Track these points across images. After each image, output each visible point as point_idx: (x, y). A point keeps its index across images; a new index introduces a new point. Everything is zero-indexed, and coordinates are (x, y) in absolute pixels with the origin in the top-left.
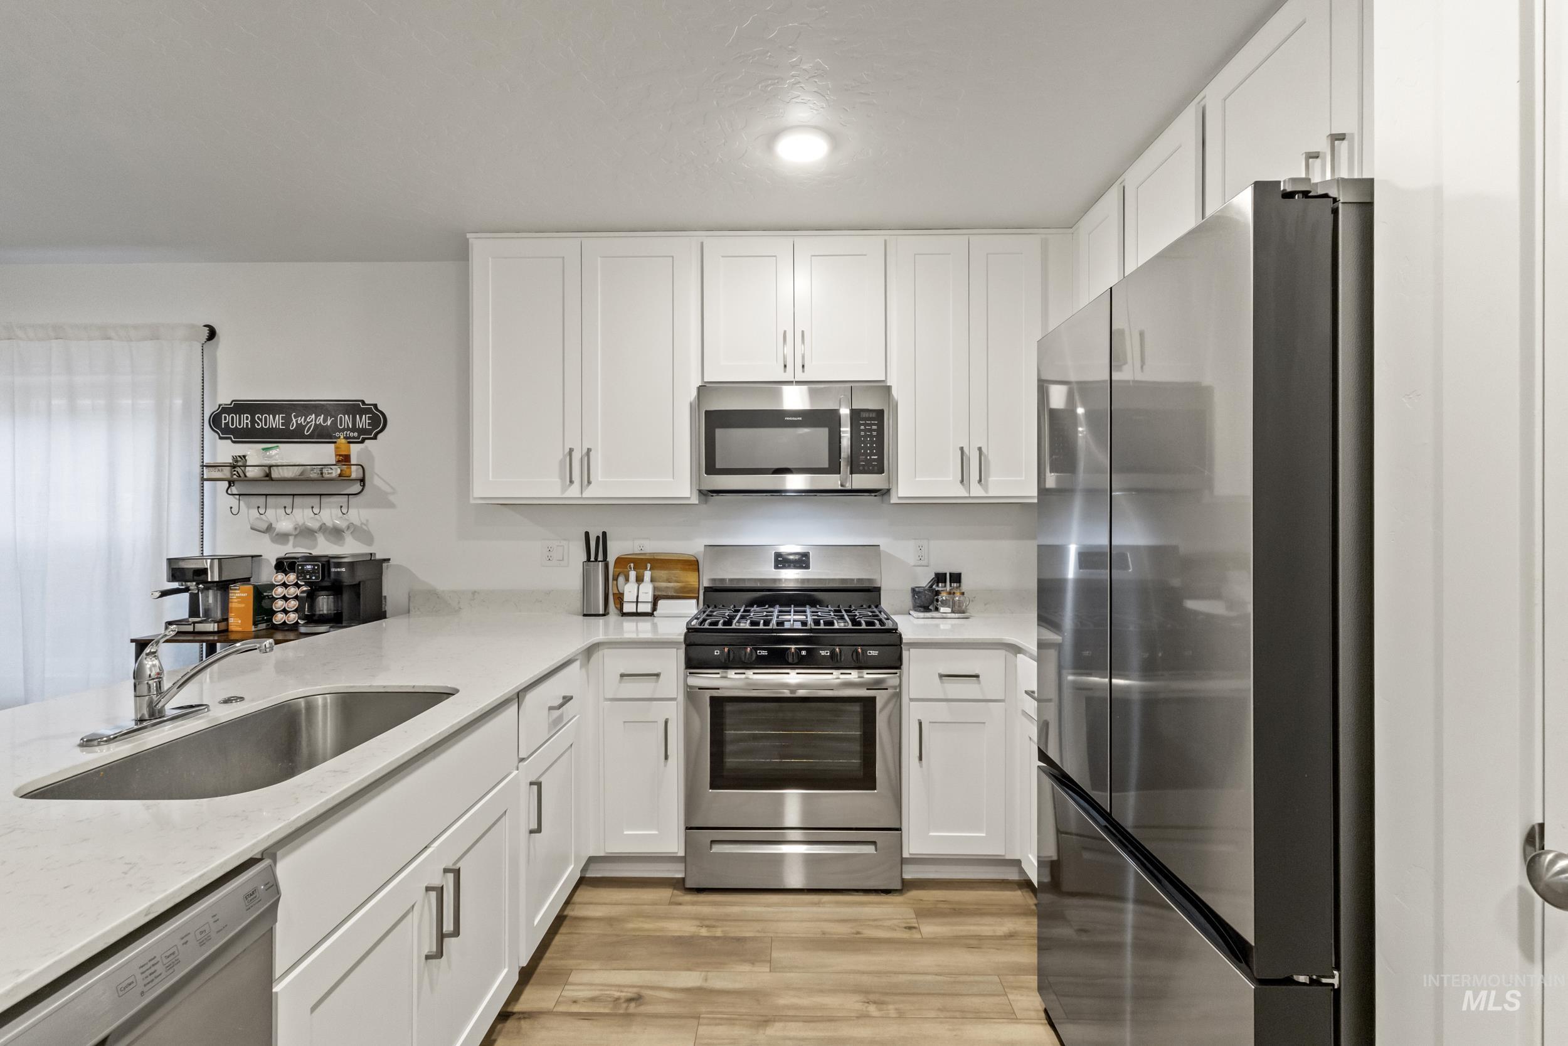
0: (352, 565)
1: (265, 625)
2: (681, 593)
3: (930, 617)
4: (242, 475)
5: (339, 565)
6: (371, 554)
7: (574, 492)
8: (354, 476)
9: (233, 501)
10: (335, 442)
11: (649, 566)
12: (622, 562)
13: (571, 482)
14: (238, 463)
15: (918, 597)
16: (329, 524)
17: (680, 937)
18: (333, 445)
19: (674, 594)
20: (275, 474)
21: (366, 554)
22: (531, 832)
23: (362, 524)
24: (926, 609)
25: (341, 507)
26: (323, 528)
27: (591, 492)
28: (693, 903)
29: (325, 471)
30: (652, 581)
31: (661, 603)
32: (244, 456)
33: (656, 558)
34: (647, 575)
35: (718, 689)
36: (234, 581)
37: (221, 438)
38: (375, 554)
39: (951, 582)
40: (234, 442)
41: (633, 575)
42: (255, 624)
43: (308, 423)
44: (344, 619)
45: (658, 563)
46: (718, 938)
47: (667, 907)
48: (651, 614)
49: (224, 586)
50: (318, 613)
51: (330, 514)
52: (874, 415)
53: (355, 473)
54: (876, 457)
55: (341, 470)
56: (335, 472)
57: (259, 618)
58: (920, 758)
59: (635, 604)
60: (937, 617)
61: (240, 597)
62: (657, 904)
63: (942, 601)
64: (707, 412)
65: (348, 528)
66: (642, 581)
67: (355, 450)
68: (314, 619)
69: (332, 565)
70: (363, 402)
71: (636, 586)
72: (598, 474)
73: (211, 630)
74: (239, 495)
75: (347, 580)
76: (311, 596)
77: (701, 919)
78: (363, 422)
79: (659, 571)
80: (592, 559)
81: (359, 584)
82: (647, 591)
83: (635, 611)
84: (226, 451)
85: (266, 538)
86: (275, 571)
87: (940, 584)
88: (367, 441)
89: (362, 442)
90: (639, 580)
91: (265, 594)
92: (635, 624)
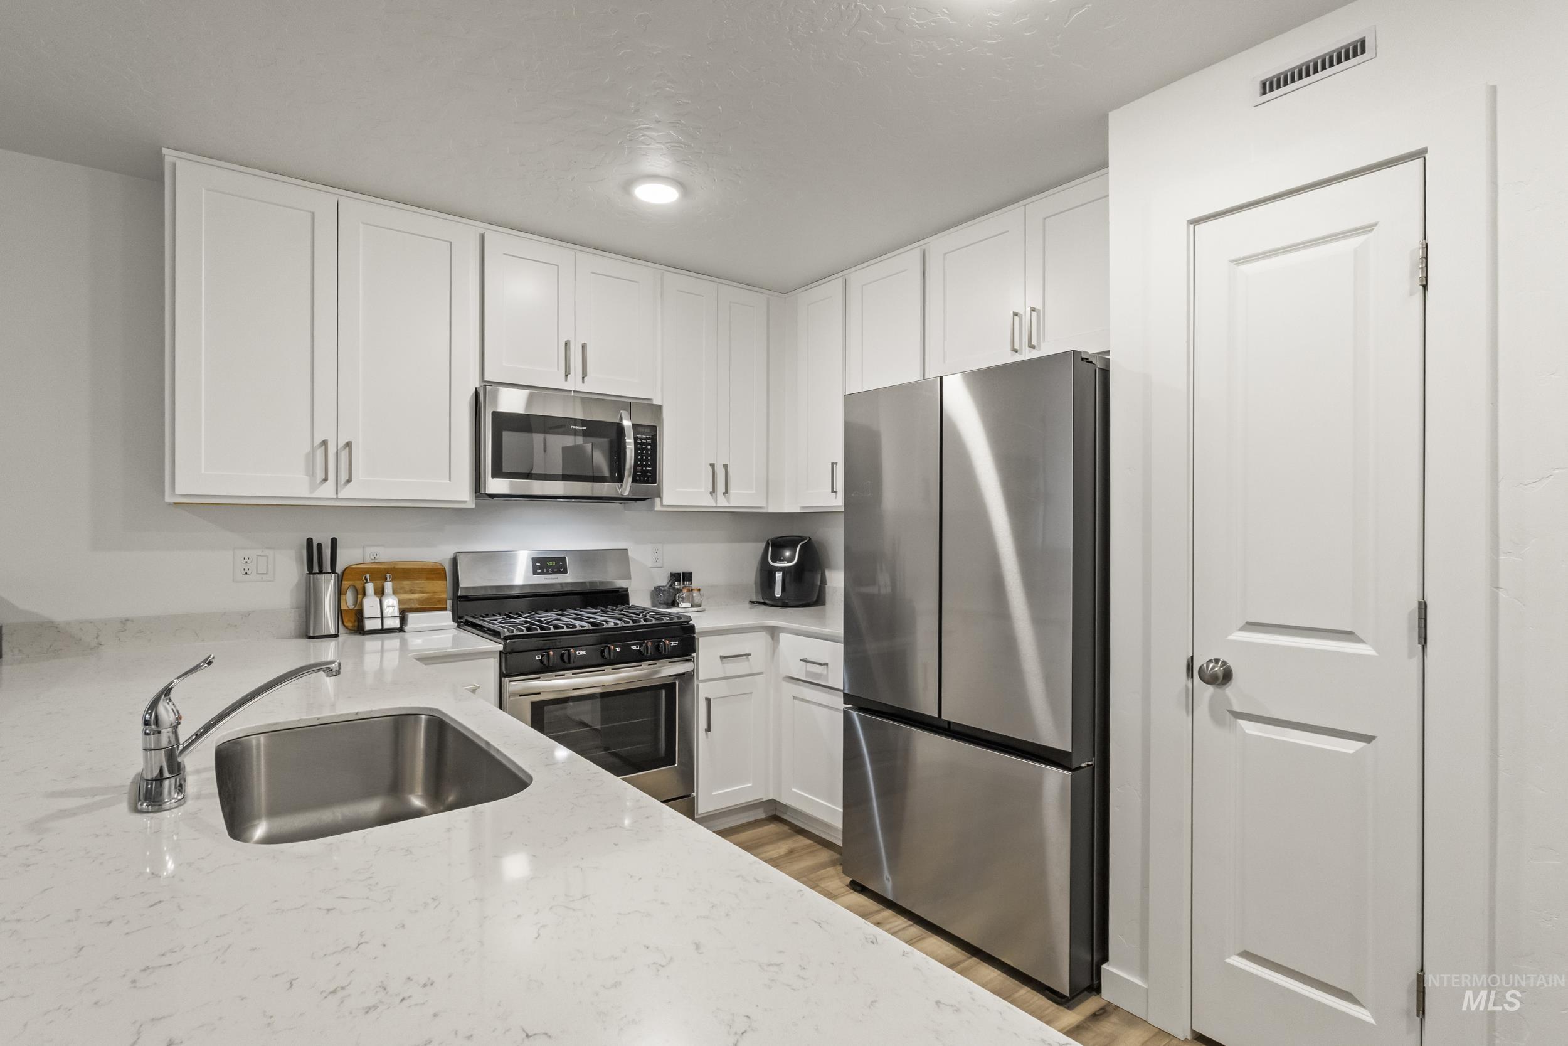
7: (327, 491)
11: (388, 576)
12: (357, 572)
13: (324, 479)
19: (422, 606)
24: (670, 605)
27: (347, 493)
31: (411, 617)
34: (389, 586)
35: (542, 693)
39: (684, 581)
41: (370, 587)
45: (401, 574)
48: (401, 630)
52: (650, 431)
54: (650, 469)
58: (708, 731)
59: (379, 621)
63: (684, 597)
64: (494, 413)
66: (384, 593)
71: (377, 599)
72: (359, 471)
79: (403, 582)
82: (391, 604)
83: (378, 627)
87: (676, 583)
90: (380, 593)
92: (380, 643)
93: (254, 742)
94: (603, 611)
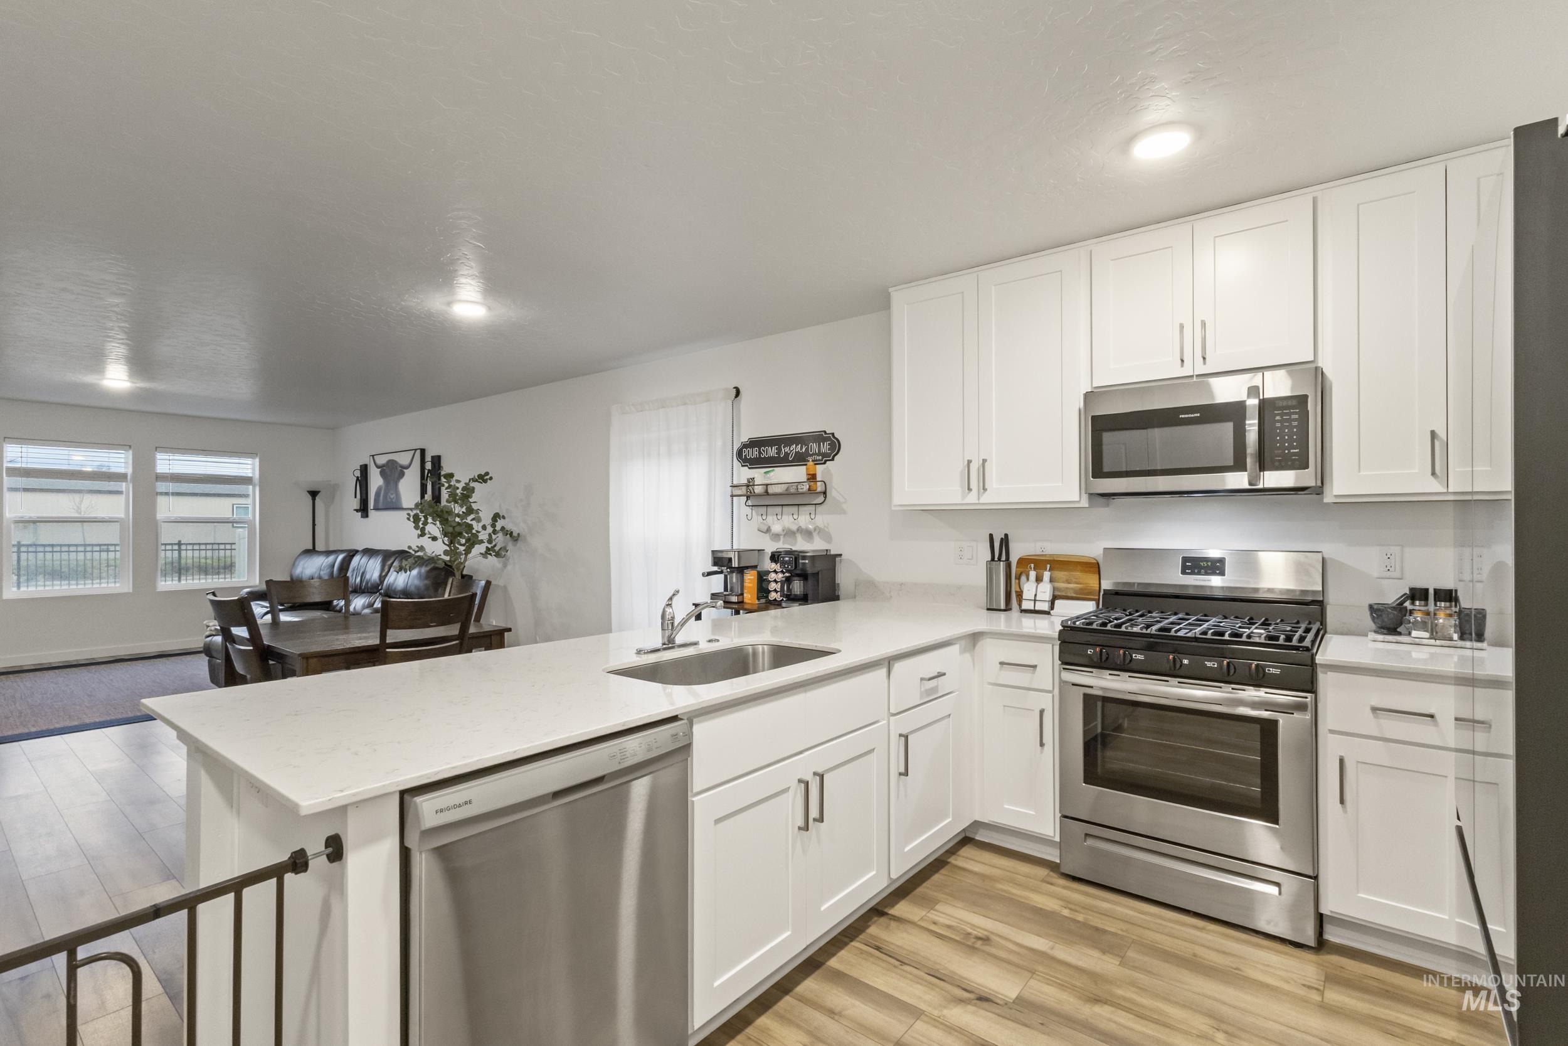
0: (813, 558)
1: (764, 600)
2: (1081, 594)
3: (1394, 641)
4: (752, 491)
5: (804, 558)
6: (827, 550)
7: (972, 498)
8: (819, 489)
9: (748, 510)
10: (806, 465)
11: (1048, 566)
12: (1023, 562)
13: (969, 489)
14: (750, 483)
15: (1377, 615)
16: (804, 527)
17: (1041, 909)
18: (805, 467)
19: (1074, 595)
20: (770, 491)
21: (823, 550)
22: (900, 774)
23: (825, 526)
24: (1392, 630)
25: (810, 514)
26: (800, 530)
27: (988, 498)
28: (1064, 887)
29: (799, 487)
30: (1051, 581)
31: (1057, 602)
32: (754, 478)
33: (1055, 559)
34: (1047, 575)
35: (1092, 687)
36: (747, 568)
37: (742, 466)
38: (830, 550)
39: (1435, 601)
40: (749, 468)
41: (1033, 574)
42: (758, 599)
43: (791, 451)
44: (809, 598)
45: (1057, 564)
46: (1079, 922)
47: (1039, 883)
48: (1048, 613)
49: (741, 570)
50: (793, 593)
51: (803, 519)
52: (1294, 402)
53: (820, 487)
54: (1296, 451)
55: (809, 486)
56: (806, 487)
57: (761, 594)
58: (1342, 801)
59: (1033, 602)
60: (1405, 642)
61: (750, 577)
62: (1030, 878)
63: (1416, 623)
64: (1093, 417)
65: (815, 530)
66: (1042, 580)
67: (820, 469)
68: (791, 598)
69: (800, 557)
70: (825, 432)
71: (1035, 584)
72: (992, 482)
73: (734, 601)
74: (752, 506)
75: (810, 570)
76: (788, 580)
77: (1067, 902)
78: (825, 447)
79: (1059, 572)
80: (996, 559)
81: (818, 573)
82: (1045, 591)
83: (1033, 608)
84: (744, 474)
85: (767, 537)
86: (770, 561)
87: (1417, 603)
88: (828, 462)
89: (824, 463)
90: (1039, 579)
91: (765, 578)
92: (1032, 621)
93: (761, 650)
94: (1241, 622)
